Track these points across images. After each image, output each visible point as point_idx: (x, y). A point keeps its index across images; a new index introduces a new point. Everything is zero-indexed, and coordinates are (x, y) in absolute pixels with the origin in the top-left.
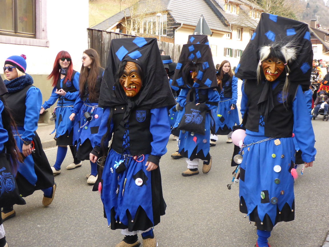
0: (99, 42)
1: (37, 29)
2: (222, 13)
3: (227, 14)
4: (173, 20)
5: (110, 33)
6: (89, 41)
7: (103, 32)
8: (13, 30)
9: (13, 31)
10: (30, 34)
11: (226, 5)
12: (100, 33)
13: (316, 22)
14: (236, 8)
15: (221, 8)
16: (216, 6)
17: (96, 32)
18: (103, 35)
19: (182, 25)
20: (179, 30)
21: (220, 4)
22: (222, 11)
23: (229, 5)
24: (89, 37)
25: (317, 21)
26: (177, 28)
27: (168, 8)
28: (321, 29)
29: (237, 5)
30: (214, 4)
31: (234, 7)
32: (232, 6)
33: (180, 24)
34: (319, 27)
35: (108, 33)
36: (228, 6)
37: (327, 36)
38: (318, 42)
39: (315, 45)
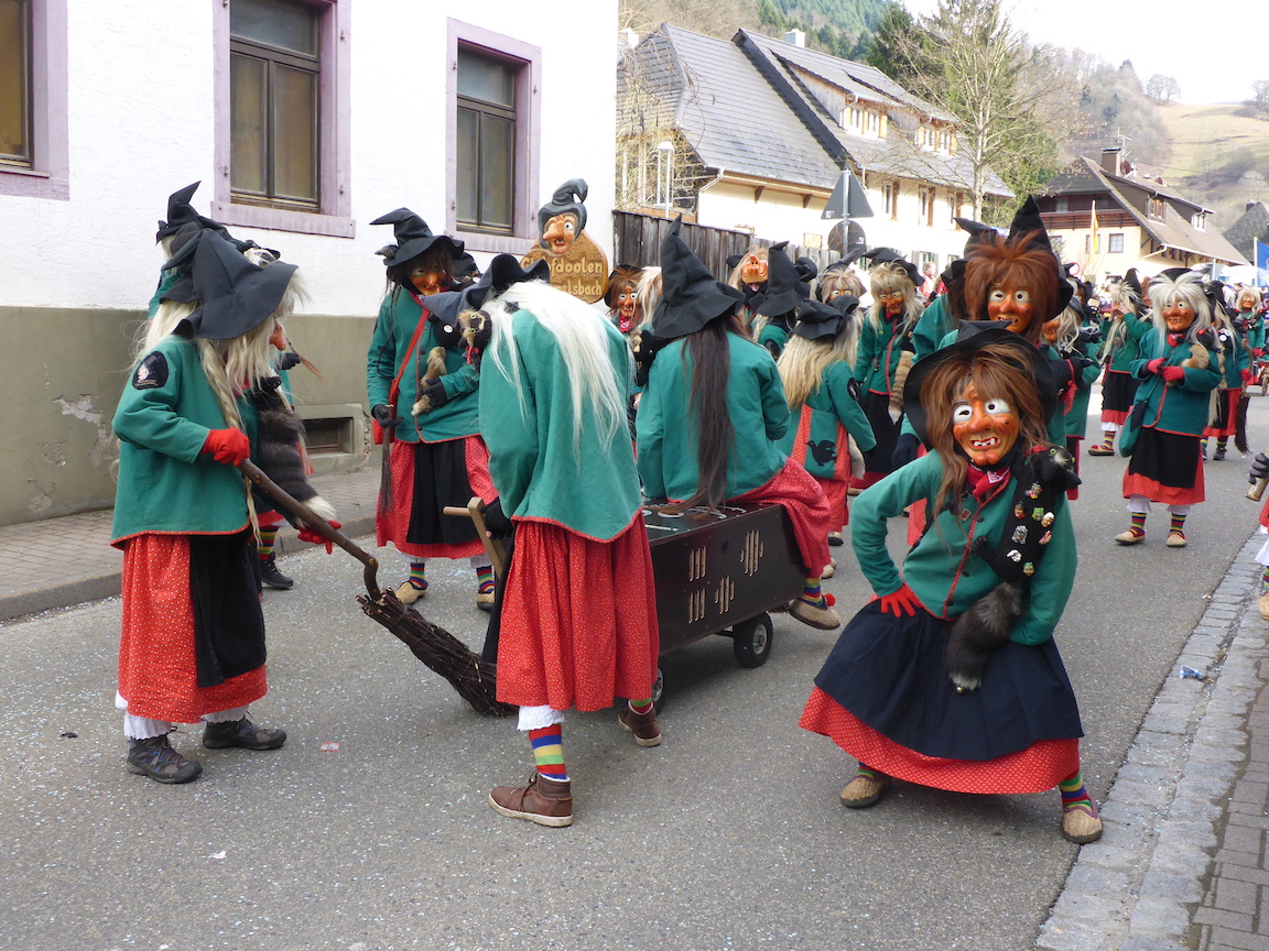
0: (636, 243)
1: (516, 215)
2: (836, 135)
3: (849, 139)
4: (694, 158)
5: (657, 220)
6: (617, 242)
7: (644, 219)
8: (472, 218)
9: (475, 221)
10: (502, 226)
11: (848, 110)
12: (638, 221)
13: (1118, 157)
14: (877, 118)
15: (833, 119)
16: (818, 115)
17: (632, 218)
18: (644, 226)
19: (721, 175)
20: (713, 189)
21: (828, 108)
22: (837, 129)
23: (858, 112)
24: (615, 232)
25: (1123, 152)
26: (706, 181)
27: (677, 123)
28: (1134, 176)
29: (883, 110)
30: (813, 108)
31: (872, 116)
32: (866, 113)
33: (715, 172)
34: (1127, 172)
35: (653, 220)
36: (855, 113)
37: (1155, 199)
38: (1126, 219)
39: (1116, 230)
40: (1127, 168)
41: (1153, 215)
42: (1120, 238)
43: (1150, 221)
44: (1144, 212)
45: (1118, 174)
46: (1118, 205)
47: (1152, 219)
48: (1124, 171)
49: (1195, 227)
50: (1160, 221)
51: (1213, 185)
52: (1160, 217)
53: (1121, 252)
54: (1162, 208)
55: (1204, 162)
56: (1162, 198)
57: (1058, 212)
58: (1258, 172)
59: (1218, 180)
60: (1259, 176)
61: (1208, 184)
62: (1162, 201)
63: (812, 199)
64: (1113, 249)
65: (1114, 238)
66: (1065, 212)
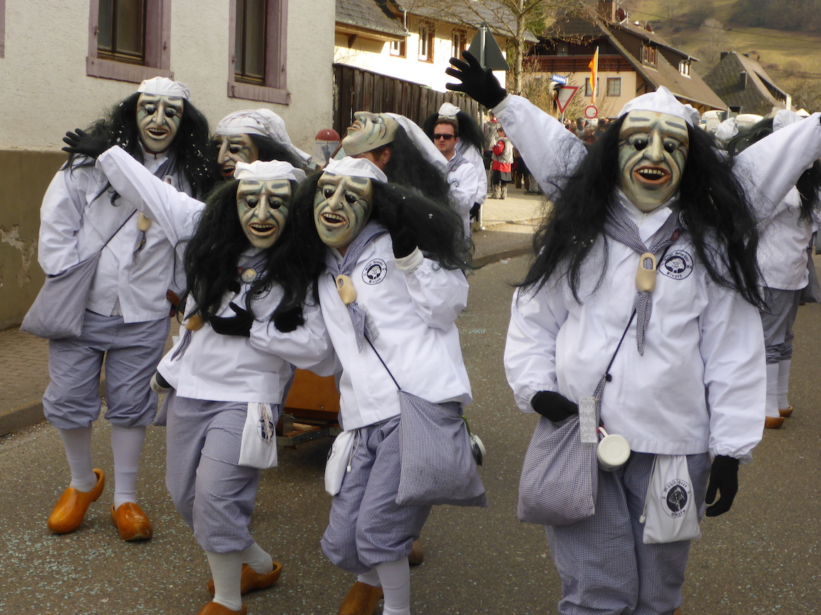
0: (349, 93)
1: (268, 67)
6: (337, 91)
7: (355, 72)
8: (239, 70)
9: (240, 73)
12: (350, 73)
13: (613, 4)
17: (347, 71)
18: (355, 77)
24: (336, 83)
35: (361, 72)
37: (648, 46)
38: (623, 65)
39: (613, 74)
40: (621, 16)
41: (646, 61)
42: (617, 82)
43: (644, 67)
44: (639, 58)
45: (614, 21)
46: (616, 51)
47: (646, 64)
48: (619, 19)
49: (682, 73)
50: (653, 67)
51: (677, 30)
52: (652, 63)
53: (619, 96)
54: (654, 55)
55: (668, 7)
56: (654, 45)
57: (559, 55)
58: (717, 20)
59: (681, 26)
60: (718, 23)
61: (672, 29)
62: (654, 48)
63: (357, 39)
64: (611, 92)
65: (612, 82)
66: (566, 55)
